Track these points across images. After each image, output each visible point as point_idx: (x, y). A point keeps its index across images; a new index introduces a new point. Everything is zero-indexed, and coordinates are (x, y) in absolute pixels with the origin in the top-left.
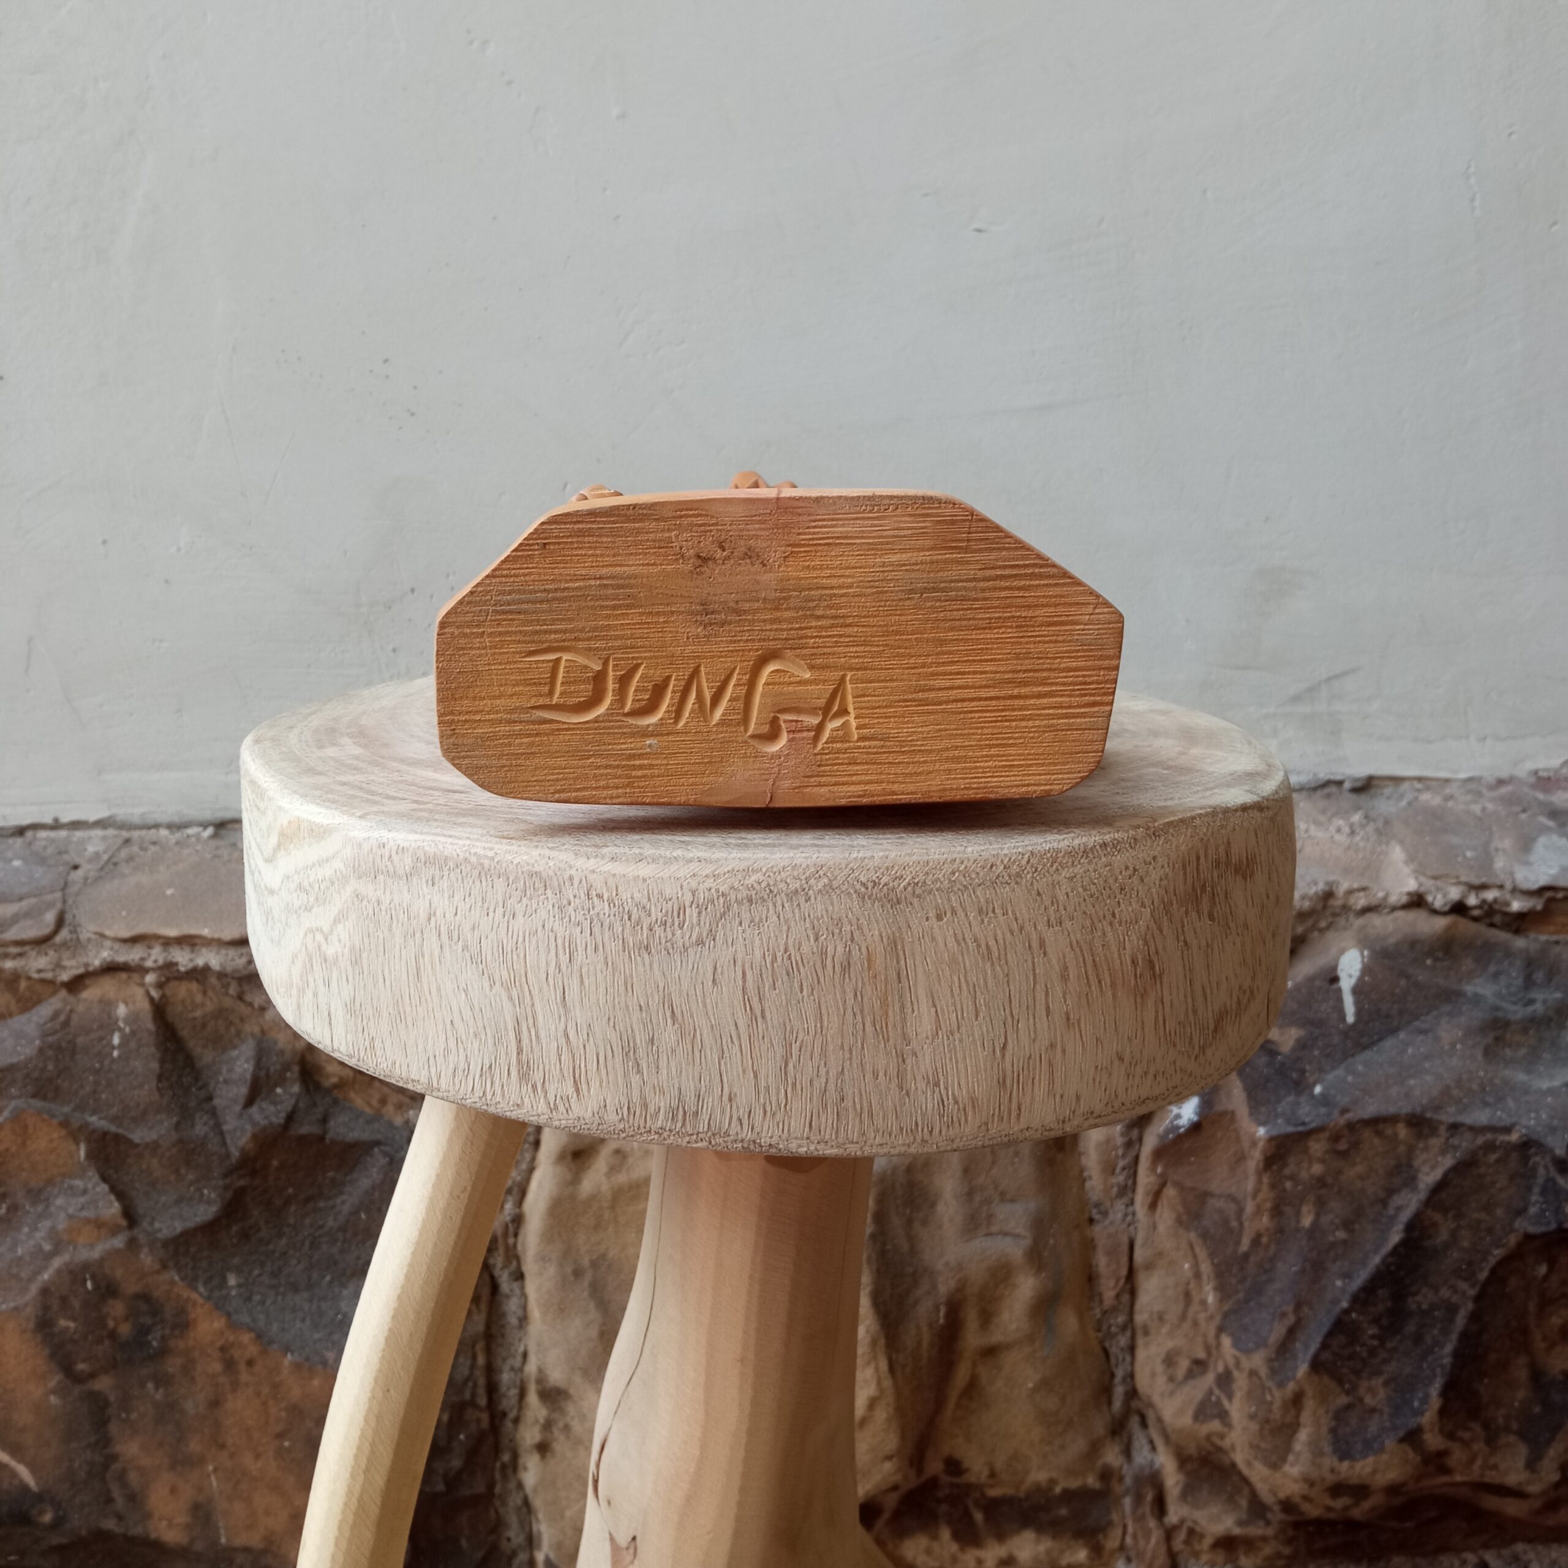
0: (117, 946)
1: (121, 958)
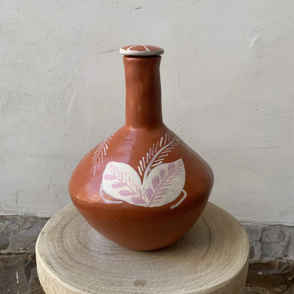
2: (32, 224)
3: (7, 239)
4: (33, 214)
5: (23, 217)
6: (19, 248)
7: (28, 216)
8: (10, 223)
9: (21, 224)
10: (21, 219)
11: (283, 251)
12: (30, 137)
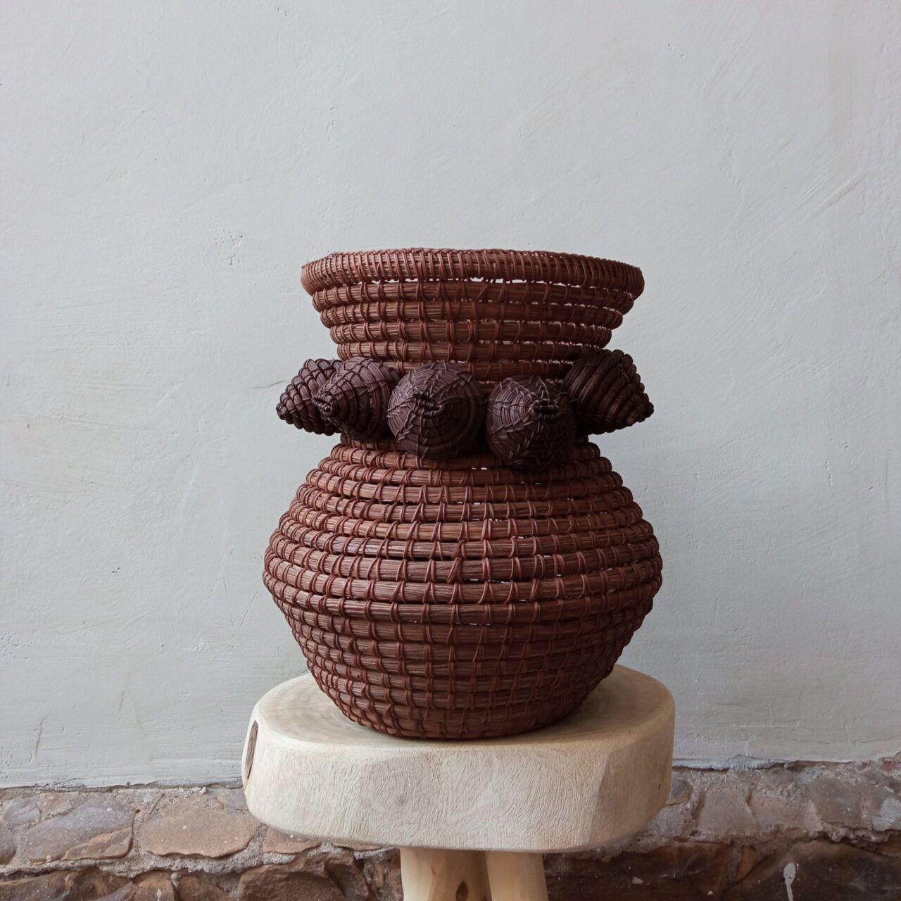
0: (158, 858)
1: (160, 866)
2: (73, 803)
3: (12, 840)
4: (78, 780)
5: (52, 791)
6: (43, 857)
7: (62, 787)
8: (16, 803)
9: (45, 807)
10: (43, 795)
11: (685, 822)
12: (86, 577)
